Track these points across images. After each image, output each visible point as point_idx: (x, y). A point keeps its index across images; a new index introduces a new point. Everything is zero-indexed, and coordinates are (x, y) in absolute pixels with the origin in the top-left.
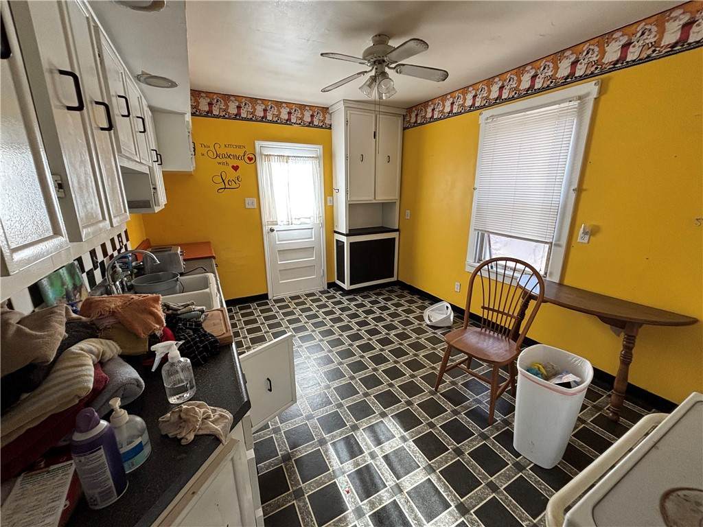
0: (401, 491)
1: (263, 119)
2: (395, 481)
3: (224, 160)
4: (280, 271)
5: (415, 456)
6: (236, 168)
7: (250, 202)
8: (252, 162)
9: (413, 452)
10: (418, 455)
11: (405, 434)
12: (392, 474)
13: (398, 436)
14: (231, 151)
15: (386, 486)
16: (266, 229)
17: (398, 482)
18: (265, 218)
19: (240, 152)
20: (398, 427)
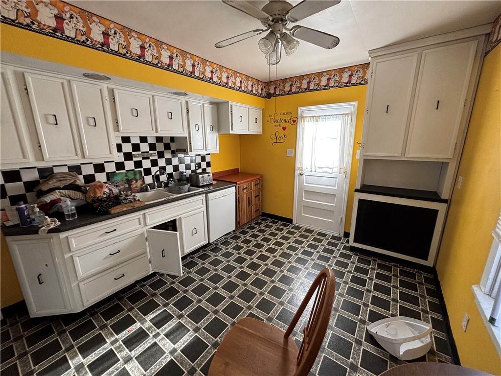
0: (126, 363)
1: (307, 90)
2: (134, 356)
3: (278, 124)
4: (304, 206)
5: (156, 365)
6: (284, 129)
7: (290, 153)
8: (295, 123)
9: (161, 362)
10: (158, 367)
11: (179, 351)
12: (140, 353)
13: (176, 346)
14: (283, 117)
15: (130, 351)
16: (297, 172)
17: (134, 358)
18: (297, 165)
19: (288, 117)
20: (186, 344)
